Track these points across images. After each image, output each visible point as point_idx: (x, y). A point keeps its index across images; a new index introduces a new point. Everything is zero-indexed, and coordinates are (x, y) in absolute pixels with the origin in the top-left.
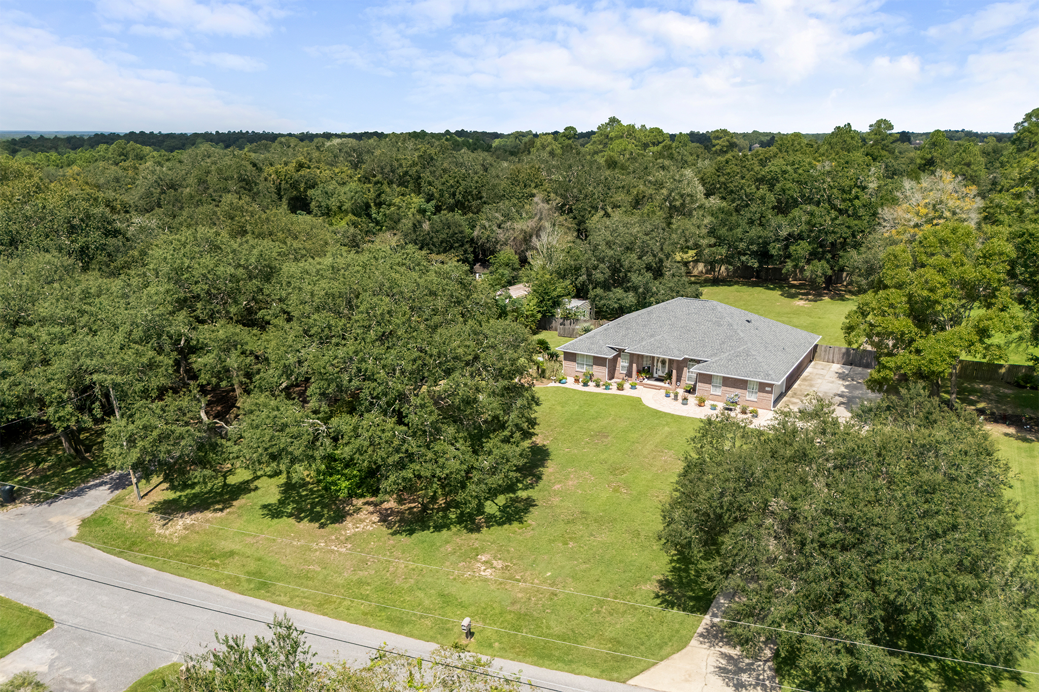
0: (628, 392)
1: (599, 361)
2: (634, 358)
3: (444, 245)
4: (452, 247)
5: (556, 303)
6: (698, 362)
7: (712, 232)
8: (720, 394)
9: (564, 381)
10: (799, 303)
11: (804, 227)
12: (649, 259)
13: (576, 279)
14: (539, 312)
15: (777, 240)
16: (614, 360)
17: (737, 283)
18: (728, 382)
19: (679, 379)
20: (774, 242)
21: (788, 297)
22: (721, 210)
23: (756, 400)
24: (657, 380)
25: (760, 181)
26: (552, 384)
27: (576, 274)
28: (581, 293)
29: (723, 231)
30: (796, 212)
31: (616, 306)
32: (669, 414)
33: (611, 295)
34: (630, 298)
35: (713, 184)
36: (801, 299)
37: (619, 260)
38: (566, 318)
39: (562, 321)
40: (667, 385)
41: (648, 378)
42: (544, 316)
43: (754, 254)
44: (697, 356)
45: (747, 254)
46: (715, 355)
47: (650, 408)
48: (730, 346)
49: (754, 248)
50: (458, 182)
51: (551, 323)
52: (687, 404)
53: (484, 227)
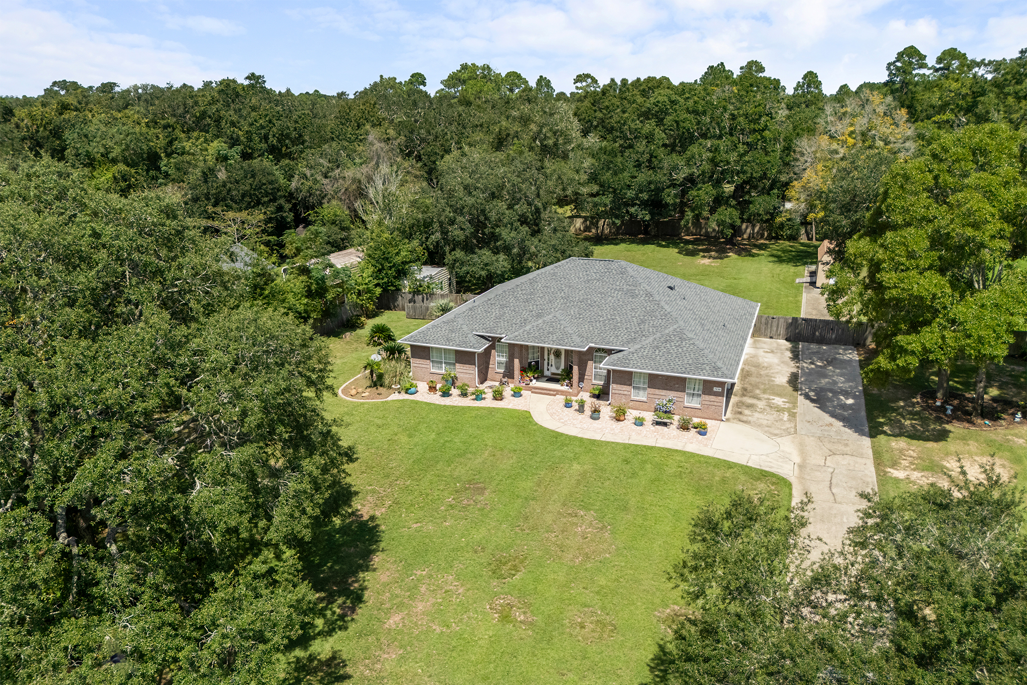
0: (509, 403)
1: (463, 357)
2: (514, 350)
3: (247, 199)
4: (258, 203)
5: (402, 273)
6: (609, 352)
7: (594, 178)
8: (645, 399)
9: (413, 390)
10: (703, 262)
11: (707, 167)
12: (521, 208)
13: (427, 238)
14: (377, 285)
15: (674, 186)
16: (487, 353)
17: (623, 241)
18: (656, 382)
19: (581, 379)
20: (668, 187)
21: (687, 255)
22: (603, 150)
23: (699, 406)
24: (551, 380)
25: (646, 115)
26: (395, 396)
27: (426, 232)
28: (434, 258)
29: (607, 176)
30: (694, 149)
31: (483, 273)
32: (575, 438)
33: (475, 258)
34: (502, 262)
35: (590, 121)
36: (704, 257)
37: (483, 211)
38: (416, 292)
39: (410, 296)
40: (565, 388)
41: (537, 379)
42: (385, 290)
43: (644, 204)
44: (607, 343)
45: (636, 204)
46: (633, 340)
47: (545, 429)
48: (653, 326)
49: (645, 196)
50: (270, 121)
51: (396, 300)
52: (598, 418)
53: (305, 177)
